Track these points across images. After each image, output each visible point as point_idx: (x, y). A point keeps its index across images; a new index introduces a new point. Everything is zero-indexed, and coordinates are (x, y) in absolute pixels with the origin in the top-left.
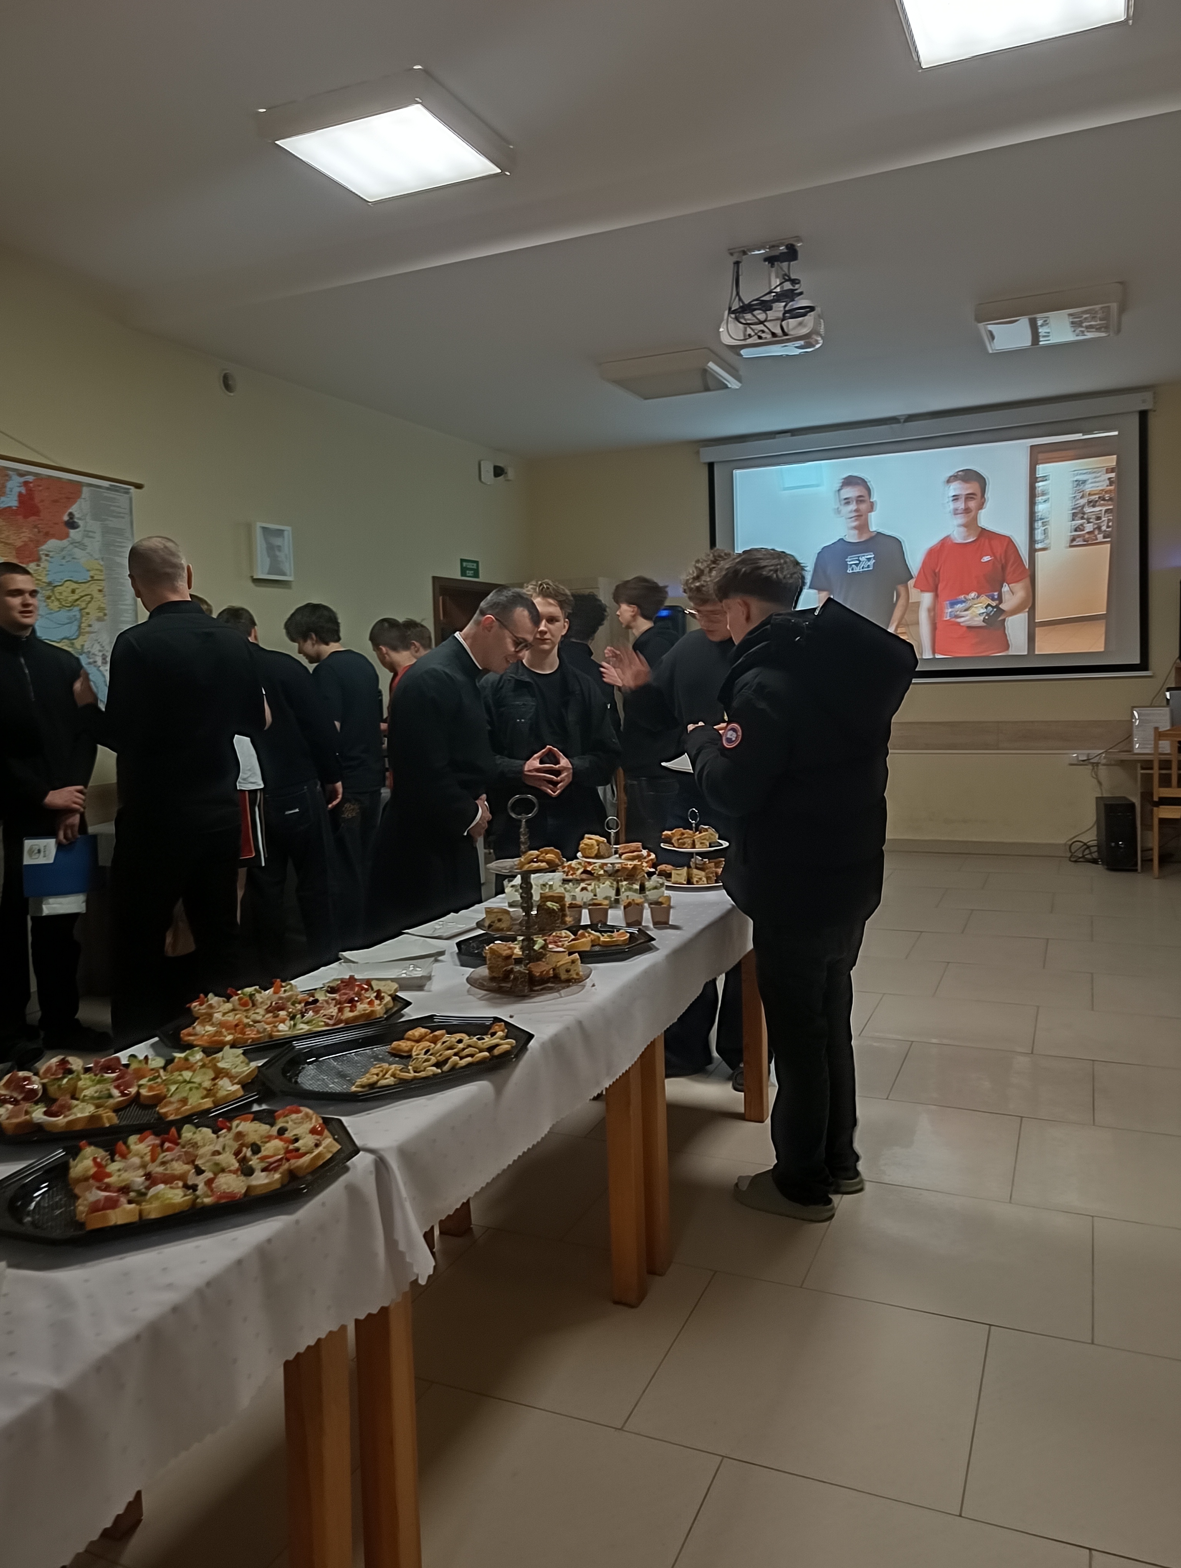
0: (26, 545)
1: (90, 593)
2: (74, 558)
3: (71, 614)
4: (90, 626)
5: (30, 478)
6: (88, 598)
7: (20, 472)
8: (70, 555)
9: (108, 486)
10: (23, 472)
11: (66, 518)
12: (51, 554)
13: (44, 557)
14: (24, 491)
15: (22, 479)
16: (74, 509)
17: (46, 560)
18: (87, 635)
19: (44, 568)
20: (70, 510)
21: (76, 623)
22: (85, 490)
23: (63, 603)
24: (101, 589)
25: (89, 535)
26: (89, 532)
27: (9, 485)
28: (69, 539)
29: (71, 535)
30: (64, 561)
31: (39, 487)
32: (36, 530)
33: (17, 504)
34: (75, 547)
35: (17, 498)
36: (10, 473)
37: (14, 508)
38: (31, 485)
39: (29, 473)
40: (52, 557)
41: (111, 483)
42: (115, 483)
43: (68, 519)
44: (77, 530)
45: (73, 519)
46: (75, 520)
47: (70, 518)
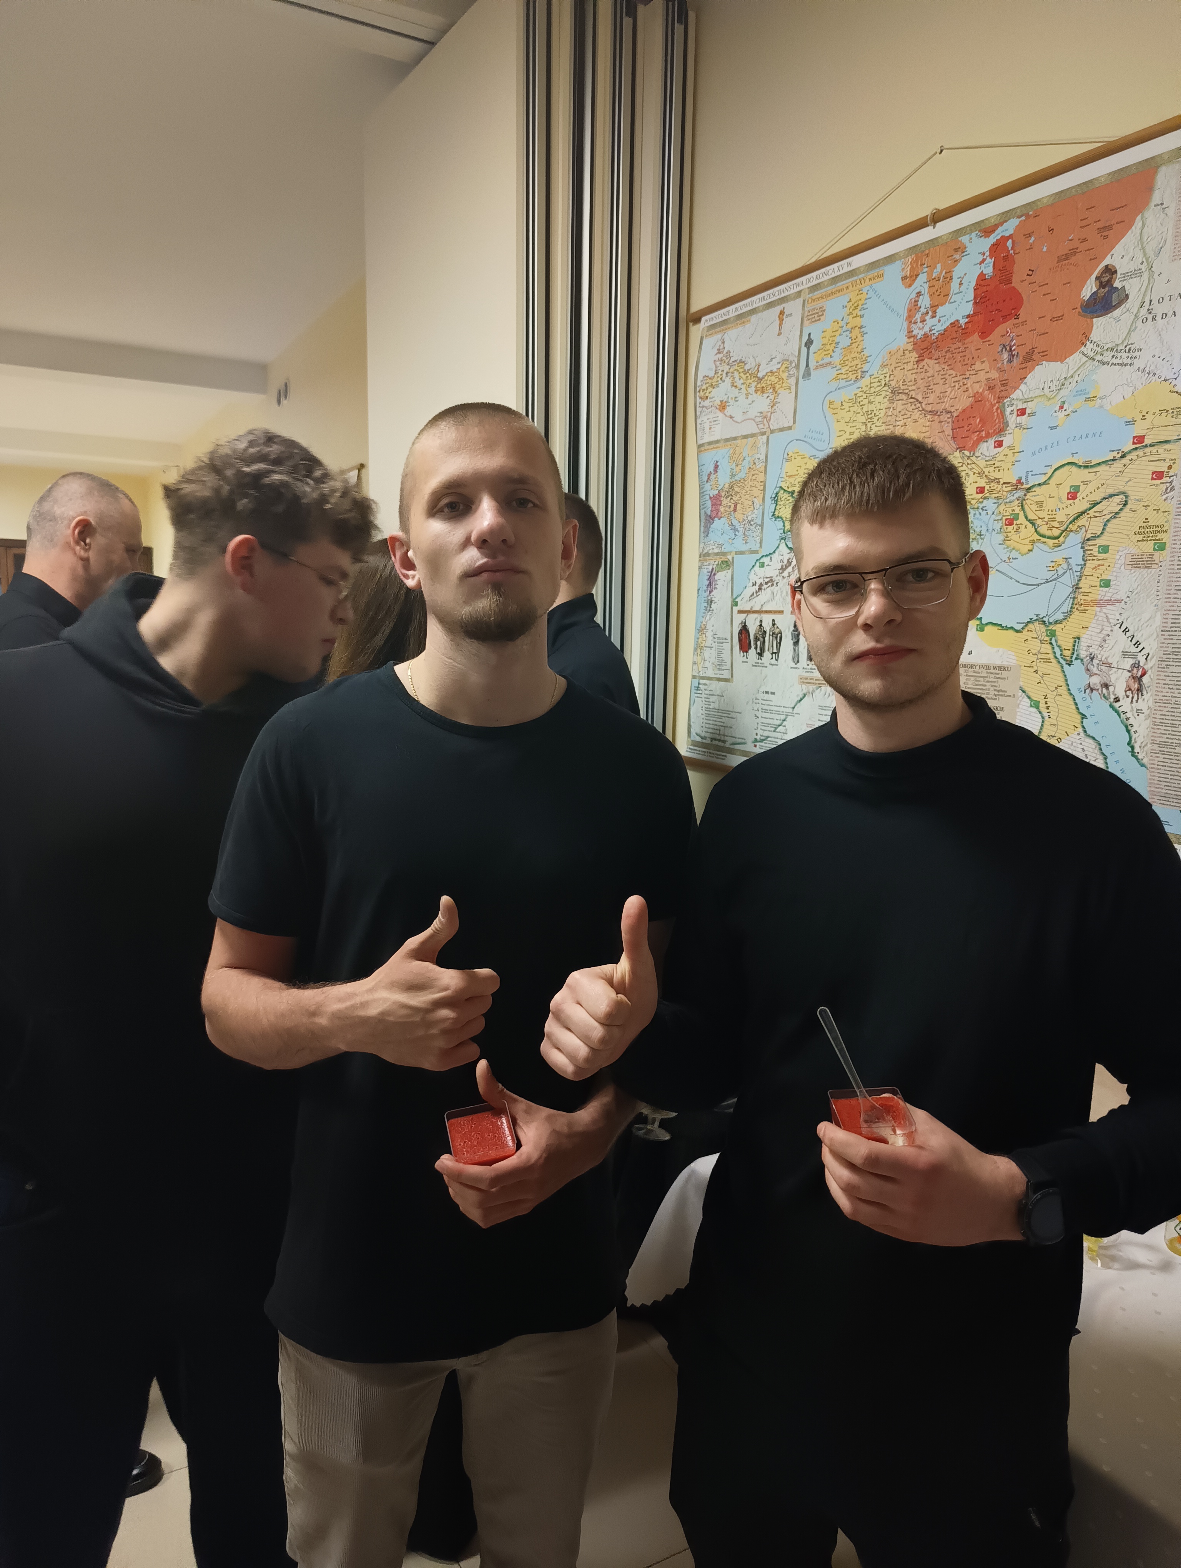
0: (978, 399)
1: (1122, 490)
2: (1088, 399)
3: (1058, 556)
4: (1106, 584)
5: (1009, 227)
6: (1113, 505)
7: (988, 225)
8: (1079, 393)
10: (993, 222)
11: (1089, 289)
12: (1030, 407)
13: (1012, 420)
14: (989, 270)
15: (993, 239)
17: (1019, 426)
18: (1092, 610)
19: (1011, 448)
20: (1107, 261)
21: (1068, 580)
23: (1043, 530)
24: (1162, 467)
25: (1158, 310)
26: (1161, 300)
27: (957, 272)
28: (1088, 348)
29: (1094, 336)
30: (1061, 415)
31: (1029, 236)
32: (1006, 355)
33: (969, 309)
34: (1104, 364)
35: (971, 295)
36: (965, 239)
37: (963, 322)
38: (1009, 243)
39: (1006, 216)
40: (1032, 414)
43: (1094, 289)
44: (1116, 313)
45: (1109, 283)
46: (1117, 284)
47: (1102, 285)
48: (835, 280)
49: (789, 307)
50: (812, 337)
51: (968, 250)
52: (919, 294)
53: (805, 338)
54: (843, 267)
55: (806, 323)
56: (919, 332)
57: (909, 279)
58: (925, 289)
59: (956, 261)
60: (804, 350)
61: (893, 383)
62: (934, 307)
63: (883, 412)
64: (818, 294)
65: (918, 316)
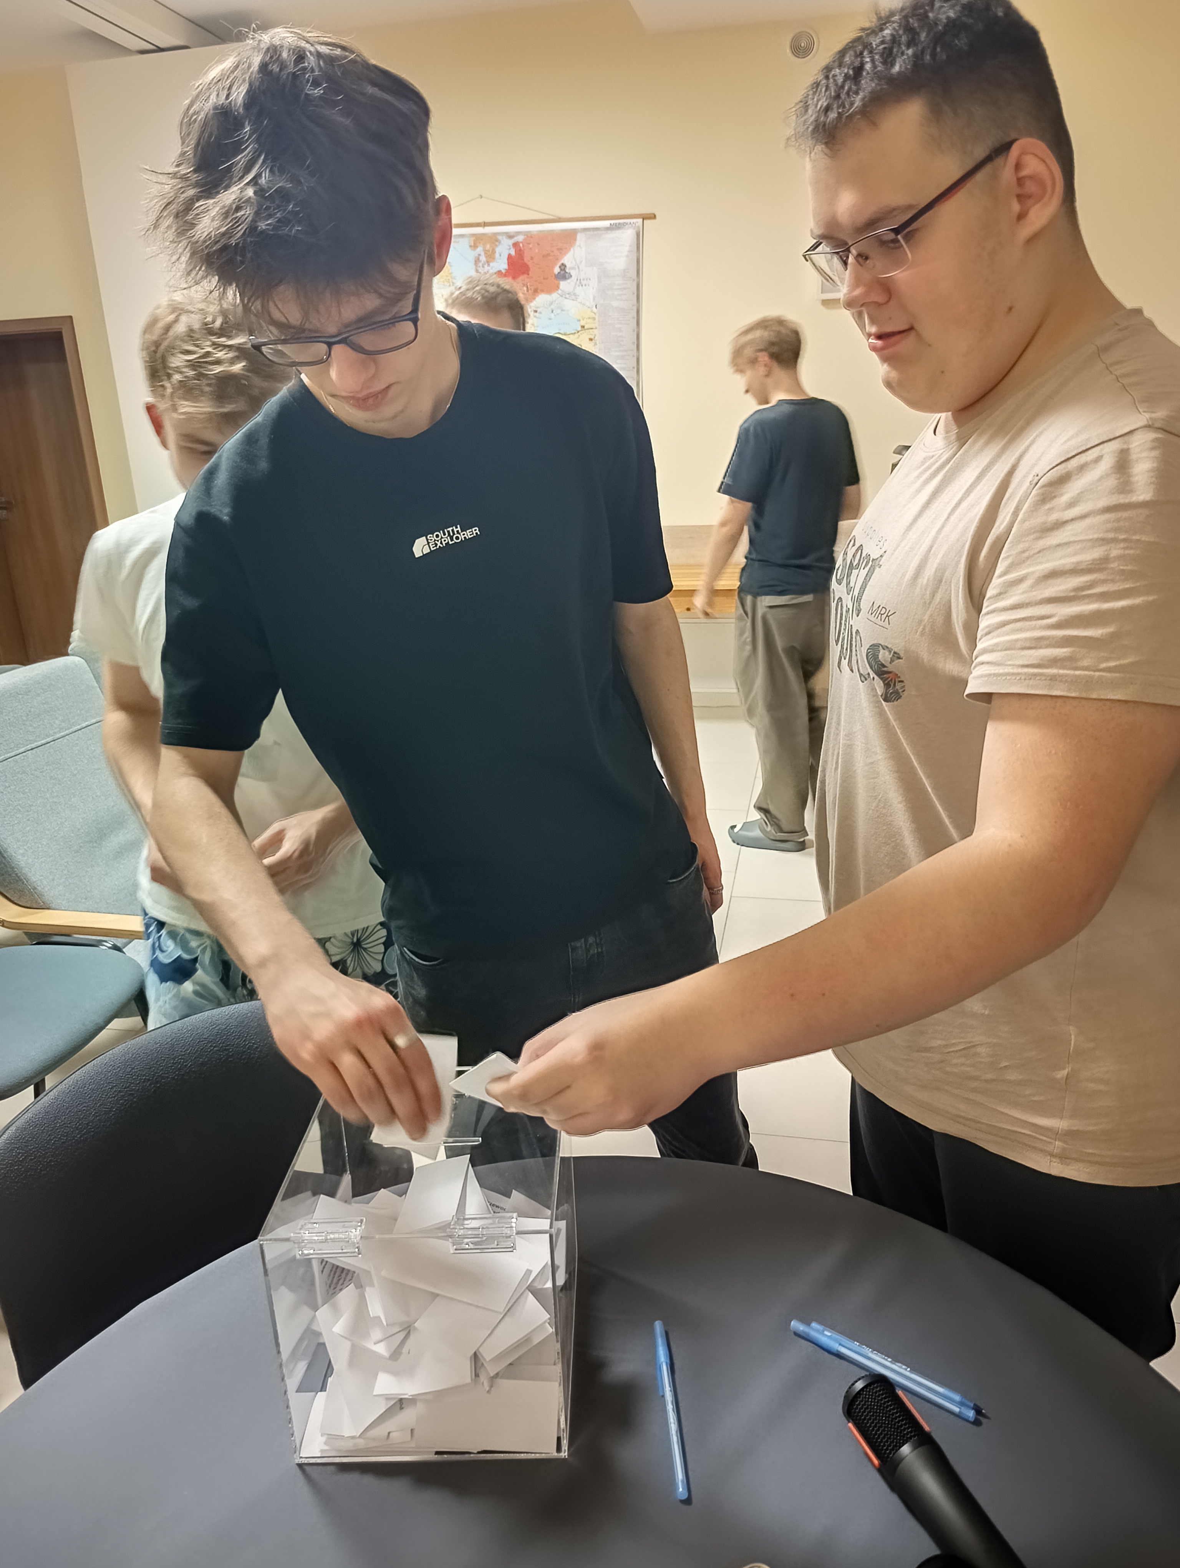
2: (562, 310)
5: (520, 238)
7: (510, 234)
9: (609, 226)
10: (512, 234)
11: (557, 270)
12: (539, 310)
13: (532, 314)
14: (513, 253)
15: (512, 240)
16: (568, 260)
17: (535, 317)
20: (562, 261)
22: (580, 238)
24: (592, 337)
25: (583, 283)
26: (584, 280)
27: (498, 250)
28: (560, 292)
29: (561, 287)
30: (552, 315)
31: (529, 244)
32: (525, 288)
33: (506, 266)
34: (566, 298)
35: (506, 261)
36: (500, 238)
37: (504, 271)
38: (521, 245)
39: (518, 233)
40: (540, 313)
41: (612, 222)
42: (618, 220)
43: (559, 271)
44: (569, 281)
45: (564, 270)
46: (567, 271)
47: (561, 270)
51: (502, 242)
52: (479, 255)
57: (474, 247)
58: (483, 253)
59: (497, 246)
62: (488, 262)
65: (481, 264)
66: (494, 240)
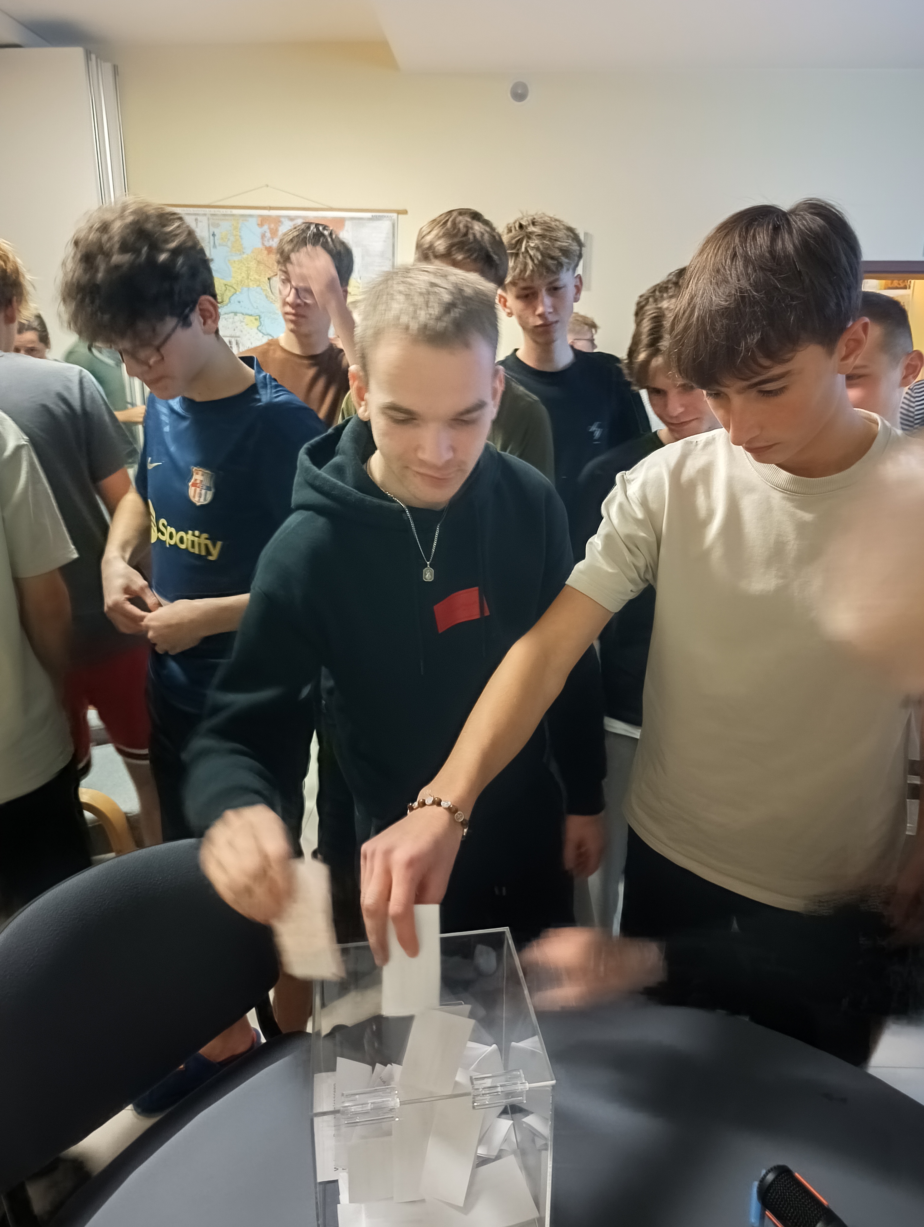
9: (371, 217)
10: (292, 217)
22: (348, 224)
36: (282, 219)
41: (374, 214)
42: (378, 214)
48: (225, 215)
49: (199, 218)
50: (215, 233)
51: (284, 223)
52: (265, 232)
53: (211, 233)
54: (229, 211)
55: (211, 227)
56: (267, 244)
57: (261, 225)
58: (268, 231)
59: (280, 225)
60: (212, 237)
61: (258, 259)
62: (273, 238)
63: (255, 269)
64: (215, 218)
65: (266, 239)
66: (278, 221)
